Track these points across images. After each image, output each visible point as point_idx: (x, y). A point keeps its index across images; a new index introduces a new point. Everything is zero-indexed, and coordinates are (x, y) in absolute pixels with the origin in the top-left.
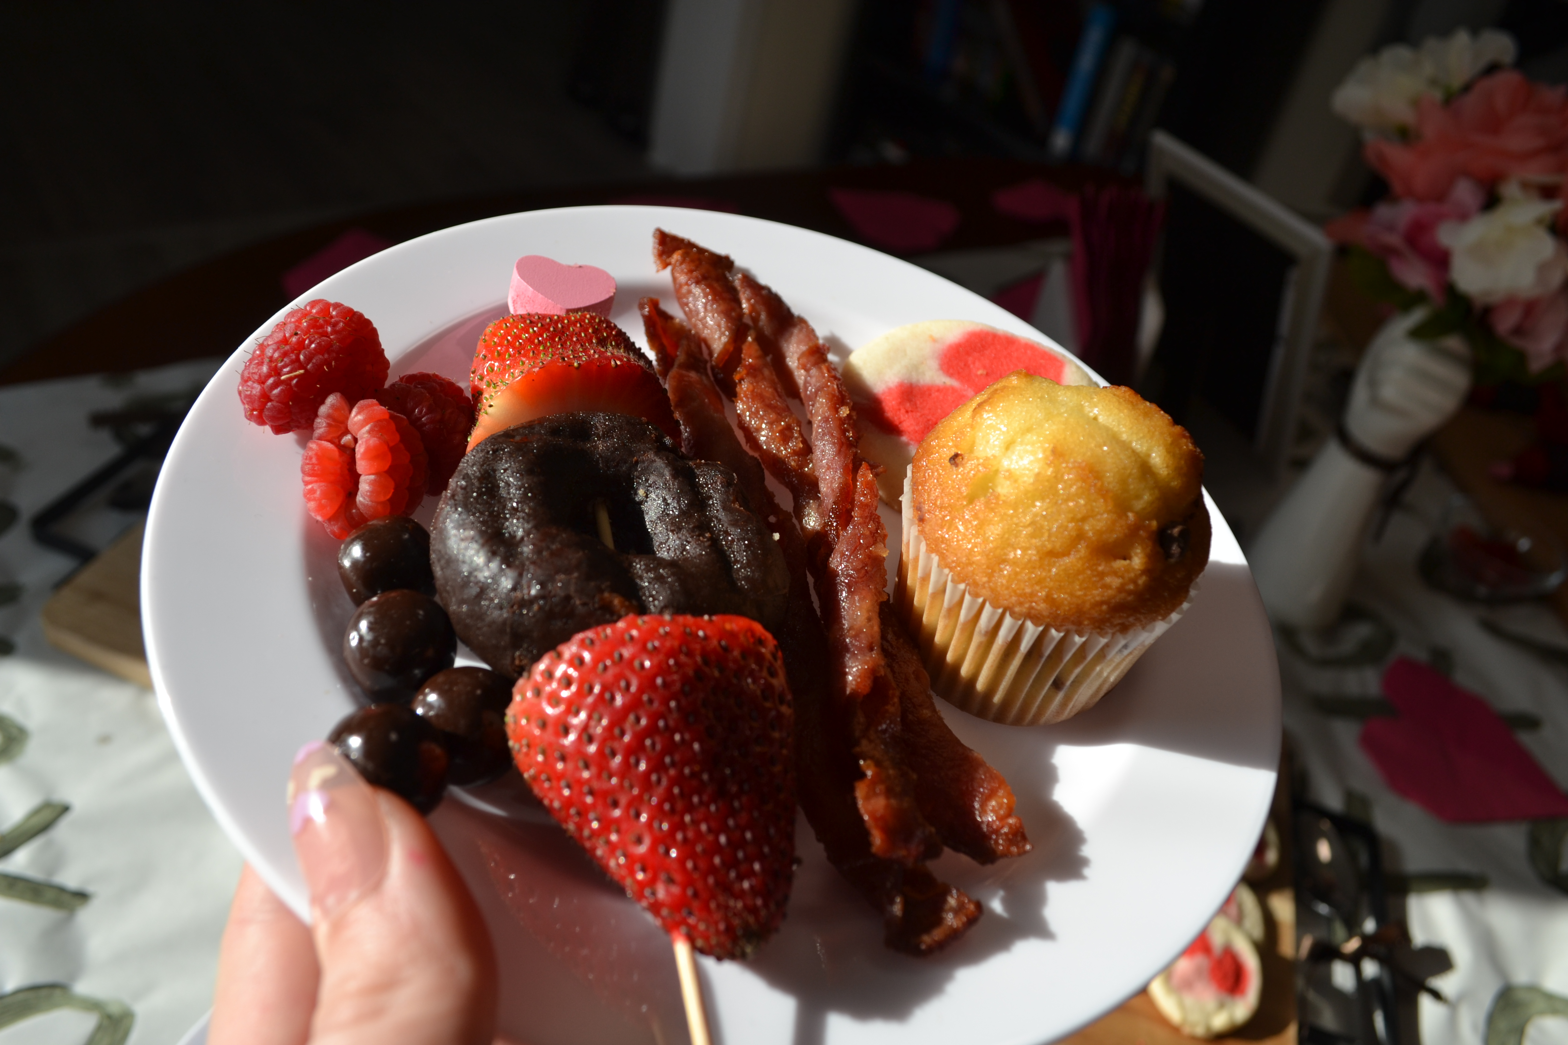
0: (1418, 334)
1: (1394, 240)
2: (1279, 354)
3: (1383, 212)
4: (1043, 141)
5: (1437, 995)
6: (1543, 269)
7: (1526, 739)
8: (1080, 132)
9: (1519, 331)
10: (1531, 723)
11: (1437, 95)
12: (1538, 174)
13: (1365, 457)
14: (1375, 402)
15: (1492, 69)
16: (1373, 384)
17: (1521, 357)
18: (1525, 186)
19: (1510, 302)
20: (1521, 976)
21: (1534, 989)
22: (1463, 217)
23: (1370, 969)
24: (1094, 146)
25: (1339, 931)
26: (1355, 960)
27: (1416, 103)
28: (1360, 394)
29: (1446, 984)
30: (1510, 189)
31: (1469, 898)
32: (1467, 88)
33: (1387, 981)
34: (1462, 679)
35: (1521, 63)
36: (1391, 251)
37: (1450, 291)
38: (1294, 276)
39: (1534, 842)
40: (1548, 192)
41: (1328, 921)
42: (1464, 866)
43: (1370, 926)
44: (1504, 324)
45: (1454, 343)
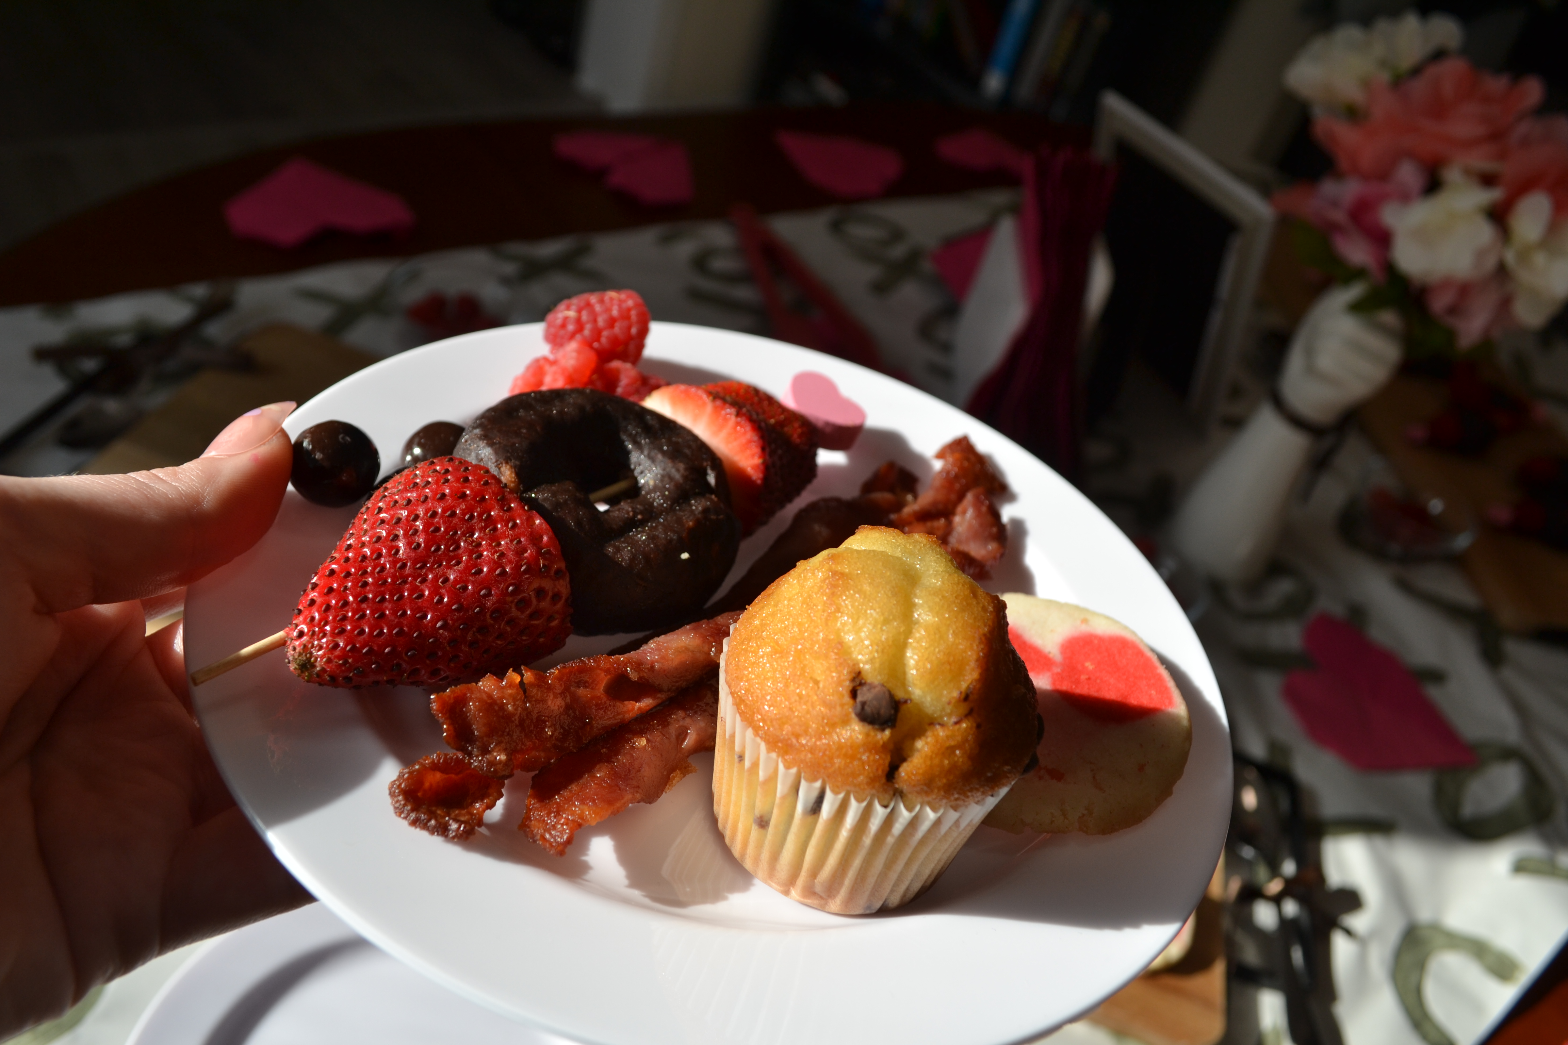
0: (1357, 308)
1: (1339, 216)
2: (1217, 318)
3: (1329, 188)
4: (975, 81)
5: (1348, 932)
6: (1480, 254)
7: (1434, 693)
8: (1014, 74)
9: (1453, 310)
10: (1437, 676)
11: (1385, 77)
12: (1480, 161)
13: (1296, 421)
14: (1311, 370)
15: (1439, 55)
16: (1310, 353)
17: (1451, 335)
18: (1468, 172)
19: (1446, 283)
20: (1424, 915)
21: (1436, 928)
22: (1405, 198)
23: (1291, 908)
24: (1026, 90)
25: (1262, 872)
26: (1277, 900)
27: (1366, 84)
28: (1295, 362)
29: (1358, 922)
30: (1453, 175)
31: (1379, 842)
32: (1416, 71)
33: (1305, 920)
34: (1377, 634)
35: (1465, 51)
36: (1333, 228)
37: (1390, 270)
38: (1236, 244)
39: (1439, 791)
40: (1488, 180)
41: (1250, 864)
42: (1374, 810)
43: (1289, 868)
44: (1439, 303)
45: (1389, 317)
